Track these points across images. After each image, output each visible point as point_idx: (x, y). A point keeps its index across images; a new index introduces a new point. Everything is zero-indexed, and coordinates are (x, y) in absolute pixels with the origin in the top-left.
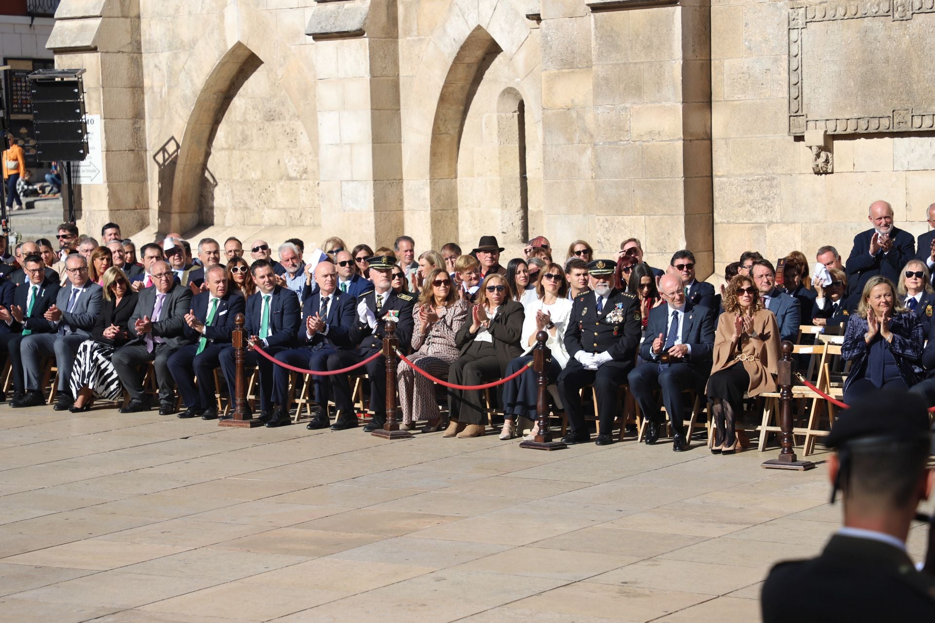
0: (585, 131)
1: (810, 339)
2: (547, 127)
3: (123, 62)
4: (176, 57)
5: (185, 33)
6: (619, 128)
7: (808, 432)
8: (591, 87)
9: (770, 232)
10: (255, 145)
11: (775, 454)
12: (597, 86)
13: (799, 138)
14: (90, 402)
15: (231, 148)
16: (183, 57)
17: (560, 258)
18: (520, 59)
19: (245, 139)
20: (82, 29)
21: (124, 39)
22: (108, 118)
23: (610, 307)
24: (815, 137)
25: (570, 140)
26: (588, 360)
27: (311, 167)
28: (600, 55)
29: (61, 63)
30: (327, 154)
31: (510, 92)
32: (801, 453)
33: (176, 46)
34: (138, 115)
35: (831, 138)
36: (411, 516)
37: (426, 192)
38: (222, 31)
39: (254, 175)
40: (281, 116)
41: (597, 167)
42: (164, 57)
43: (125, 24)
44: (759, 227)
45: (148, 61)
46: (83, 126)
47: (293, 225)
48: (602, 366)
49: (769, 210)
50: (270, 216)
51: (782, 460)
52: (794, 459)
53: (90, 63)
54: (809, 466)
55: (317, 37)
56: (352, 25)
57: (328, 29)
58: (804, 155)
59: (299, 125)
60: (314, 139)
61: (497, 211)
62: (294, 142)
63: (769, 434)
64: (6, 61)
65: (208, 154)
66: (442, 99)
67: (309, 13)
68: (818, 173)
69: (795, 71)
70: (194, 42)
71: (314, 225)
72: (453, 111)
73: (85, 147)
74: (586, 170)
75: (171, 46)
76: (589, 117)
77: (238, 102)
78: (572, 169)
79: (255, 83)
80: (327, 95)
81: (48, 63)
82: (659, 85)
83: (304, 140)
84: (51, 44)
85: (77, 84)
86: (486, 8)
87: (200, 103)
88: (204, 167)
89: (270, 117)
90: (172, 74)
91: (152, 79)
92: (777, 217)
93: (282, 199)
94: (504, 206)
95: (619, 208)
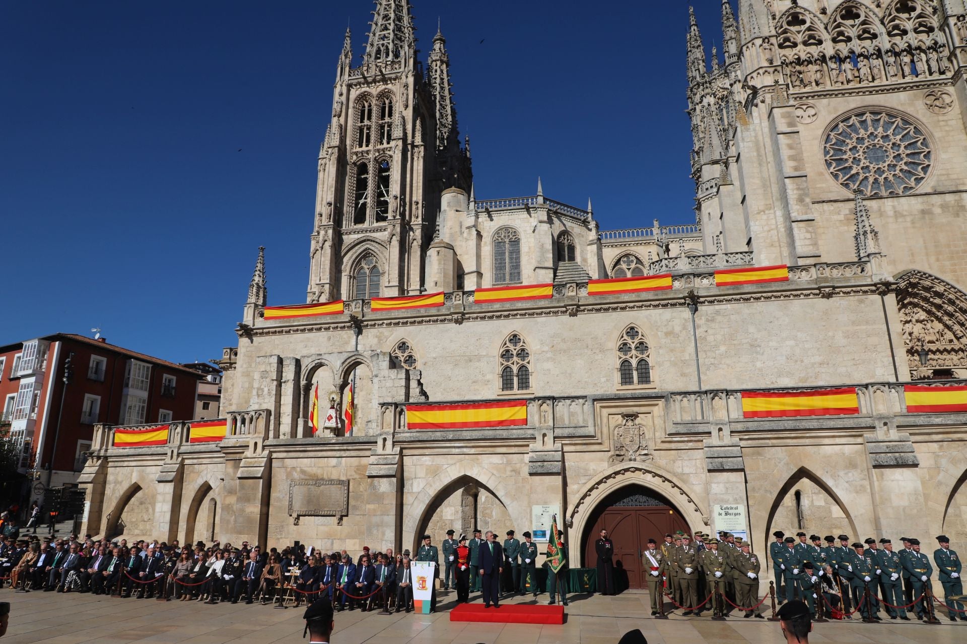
0: (233, 511)
1: (289, 571)
2: (222, 509)
3: (100, 486)
4: (116, 485)
5: (120, 479)
6: (242, 510)
7: (286, 597)
8: (235, 499)
9: (281, 540)
10: (136, 511)
11: (277, 604)
12: (238, 499)
13: (291, 516)
14: (69, 590)
15: (128, 512)
16: (118, 485)
17: (221, 547)
18: (217, 490)
19: (133, 510)
20: (89, 477)
21: (102, 480)
22: (92, 502)
23: (235, 562)
24: (295, 515)
25: (228, 513)
26: (227, 577)
27: (152, 518)
28: (239, 490)
29: (80, 486)
30: (157, 515)
31: (213, 499)
32: (284, 604)
33: (116, 482)
34: (102, 502)
35: (299, 516)
36: (168, 626)
37: (185, 527)
38: (131, 479)
39: (134, 520)
40: (145, 503)
41: (235, 521)
42: (112, 486)
43: (102, 476)
44: (278, 539)
45: (107, 486)
46: (84, 504)
47: (144, 535)
48: (231, 579)
49: (281, 534)
50: (136, 532)
51: (279, 606)
52: (282, 606)
53: (90, 486)
54: (286, 608)
55: (159, 482)
56: (170, 479)
57: (162, 479)
58: (292, 520)
59: (150, 506)
60: (154, 510)
61: (205, 532)
62: (147, 511)
63: (277, 599)
64: (64, 484)
65: (121, 514)
66: (193, 500)
67: (158, 475)
68: (295, 525)
69: (291, 498)
70: (122, 481)
71: (150, 535)
72: (196, 504)
73: (83, 511)
74: (232, 522)
75: (115, 483)
76: (235, 507)
77: (133, 499)
78: (228, 522)
79: (139, 494)
80: (160, 498)
81: (76, 485)
82: (254, 500)
83: (150, 510)
84: (79, 480)
85: (85, 493)
86: (209, 476)
87: (121, 499)
88: (119, 517)
89: (141, 503)
90: (114, 490)
91: (108, 491)
92: (283, 536)
93: (141, 527)
94: (207, 531)
95: (240, 533)
